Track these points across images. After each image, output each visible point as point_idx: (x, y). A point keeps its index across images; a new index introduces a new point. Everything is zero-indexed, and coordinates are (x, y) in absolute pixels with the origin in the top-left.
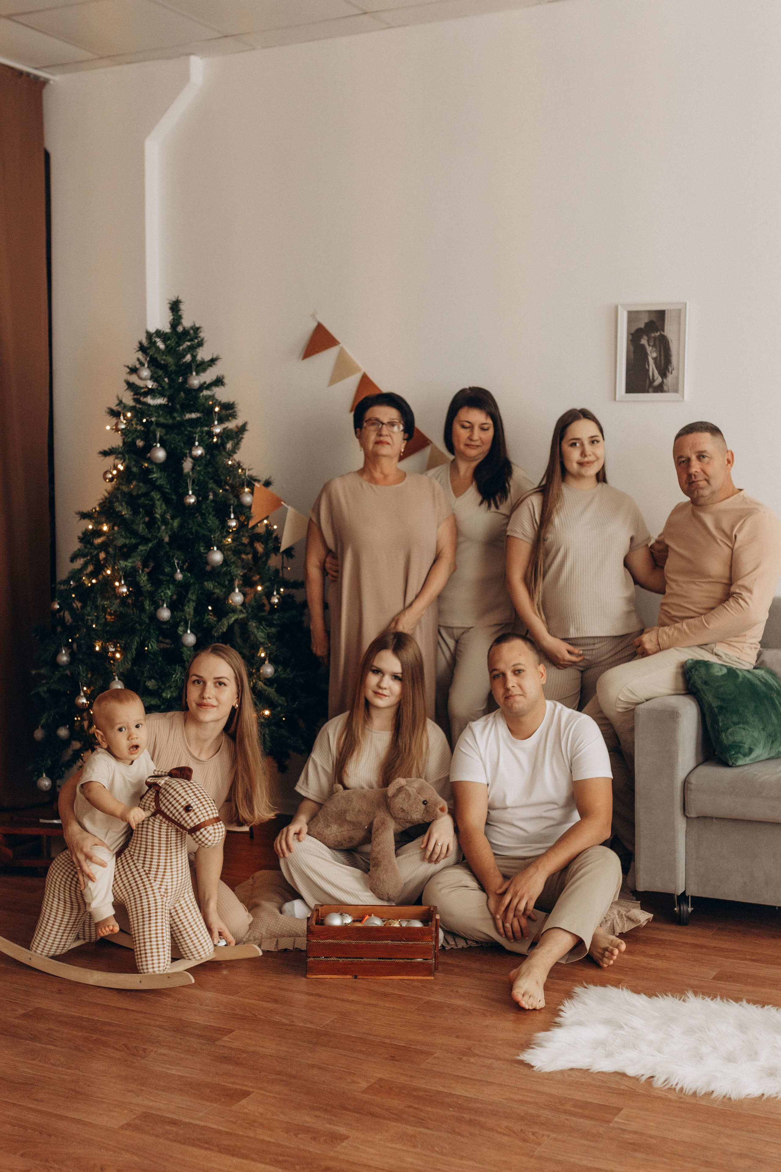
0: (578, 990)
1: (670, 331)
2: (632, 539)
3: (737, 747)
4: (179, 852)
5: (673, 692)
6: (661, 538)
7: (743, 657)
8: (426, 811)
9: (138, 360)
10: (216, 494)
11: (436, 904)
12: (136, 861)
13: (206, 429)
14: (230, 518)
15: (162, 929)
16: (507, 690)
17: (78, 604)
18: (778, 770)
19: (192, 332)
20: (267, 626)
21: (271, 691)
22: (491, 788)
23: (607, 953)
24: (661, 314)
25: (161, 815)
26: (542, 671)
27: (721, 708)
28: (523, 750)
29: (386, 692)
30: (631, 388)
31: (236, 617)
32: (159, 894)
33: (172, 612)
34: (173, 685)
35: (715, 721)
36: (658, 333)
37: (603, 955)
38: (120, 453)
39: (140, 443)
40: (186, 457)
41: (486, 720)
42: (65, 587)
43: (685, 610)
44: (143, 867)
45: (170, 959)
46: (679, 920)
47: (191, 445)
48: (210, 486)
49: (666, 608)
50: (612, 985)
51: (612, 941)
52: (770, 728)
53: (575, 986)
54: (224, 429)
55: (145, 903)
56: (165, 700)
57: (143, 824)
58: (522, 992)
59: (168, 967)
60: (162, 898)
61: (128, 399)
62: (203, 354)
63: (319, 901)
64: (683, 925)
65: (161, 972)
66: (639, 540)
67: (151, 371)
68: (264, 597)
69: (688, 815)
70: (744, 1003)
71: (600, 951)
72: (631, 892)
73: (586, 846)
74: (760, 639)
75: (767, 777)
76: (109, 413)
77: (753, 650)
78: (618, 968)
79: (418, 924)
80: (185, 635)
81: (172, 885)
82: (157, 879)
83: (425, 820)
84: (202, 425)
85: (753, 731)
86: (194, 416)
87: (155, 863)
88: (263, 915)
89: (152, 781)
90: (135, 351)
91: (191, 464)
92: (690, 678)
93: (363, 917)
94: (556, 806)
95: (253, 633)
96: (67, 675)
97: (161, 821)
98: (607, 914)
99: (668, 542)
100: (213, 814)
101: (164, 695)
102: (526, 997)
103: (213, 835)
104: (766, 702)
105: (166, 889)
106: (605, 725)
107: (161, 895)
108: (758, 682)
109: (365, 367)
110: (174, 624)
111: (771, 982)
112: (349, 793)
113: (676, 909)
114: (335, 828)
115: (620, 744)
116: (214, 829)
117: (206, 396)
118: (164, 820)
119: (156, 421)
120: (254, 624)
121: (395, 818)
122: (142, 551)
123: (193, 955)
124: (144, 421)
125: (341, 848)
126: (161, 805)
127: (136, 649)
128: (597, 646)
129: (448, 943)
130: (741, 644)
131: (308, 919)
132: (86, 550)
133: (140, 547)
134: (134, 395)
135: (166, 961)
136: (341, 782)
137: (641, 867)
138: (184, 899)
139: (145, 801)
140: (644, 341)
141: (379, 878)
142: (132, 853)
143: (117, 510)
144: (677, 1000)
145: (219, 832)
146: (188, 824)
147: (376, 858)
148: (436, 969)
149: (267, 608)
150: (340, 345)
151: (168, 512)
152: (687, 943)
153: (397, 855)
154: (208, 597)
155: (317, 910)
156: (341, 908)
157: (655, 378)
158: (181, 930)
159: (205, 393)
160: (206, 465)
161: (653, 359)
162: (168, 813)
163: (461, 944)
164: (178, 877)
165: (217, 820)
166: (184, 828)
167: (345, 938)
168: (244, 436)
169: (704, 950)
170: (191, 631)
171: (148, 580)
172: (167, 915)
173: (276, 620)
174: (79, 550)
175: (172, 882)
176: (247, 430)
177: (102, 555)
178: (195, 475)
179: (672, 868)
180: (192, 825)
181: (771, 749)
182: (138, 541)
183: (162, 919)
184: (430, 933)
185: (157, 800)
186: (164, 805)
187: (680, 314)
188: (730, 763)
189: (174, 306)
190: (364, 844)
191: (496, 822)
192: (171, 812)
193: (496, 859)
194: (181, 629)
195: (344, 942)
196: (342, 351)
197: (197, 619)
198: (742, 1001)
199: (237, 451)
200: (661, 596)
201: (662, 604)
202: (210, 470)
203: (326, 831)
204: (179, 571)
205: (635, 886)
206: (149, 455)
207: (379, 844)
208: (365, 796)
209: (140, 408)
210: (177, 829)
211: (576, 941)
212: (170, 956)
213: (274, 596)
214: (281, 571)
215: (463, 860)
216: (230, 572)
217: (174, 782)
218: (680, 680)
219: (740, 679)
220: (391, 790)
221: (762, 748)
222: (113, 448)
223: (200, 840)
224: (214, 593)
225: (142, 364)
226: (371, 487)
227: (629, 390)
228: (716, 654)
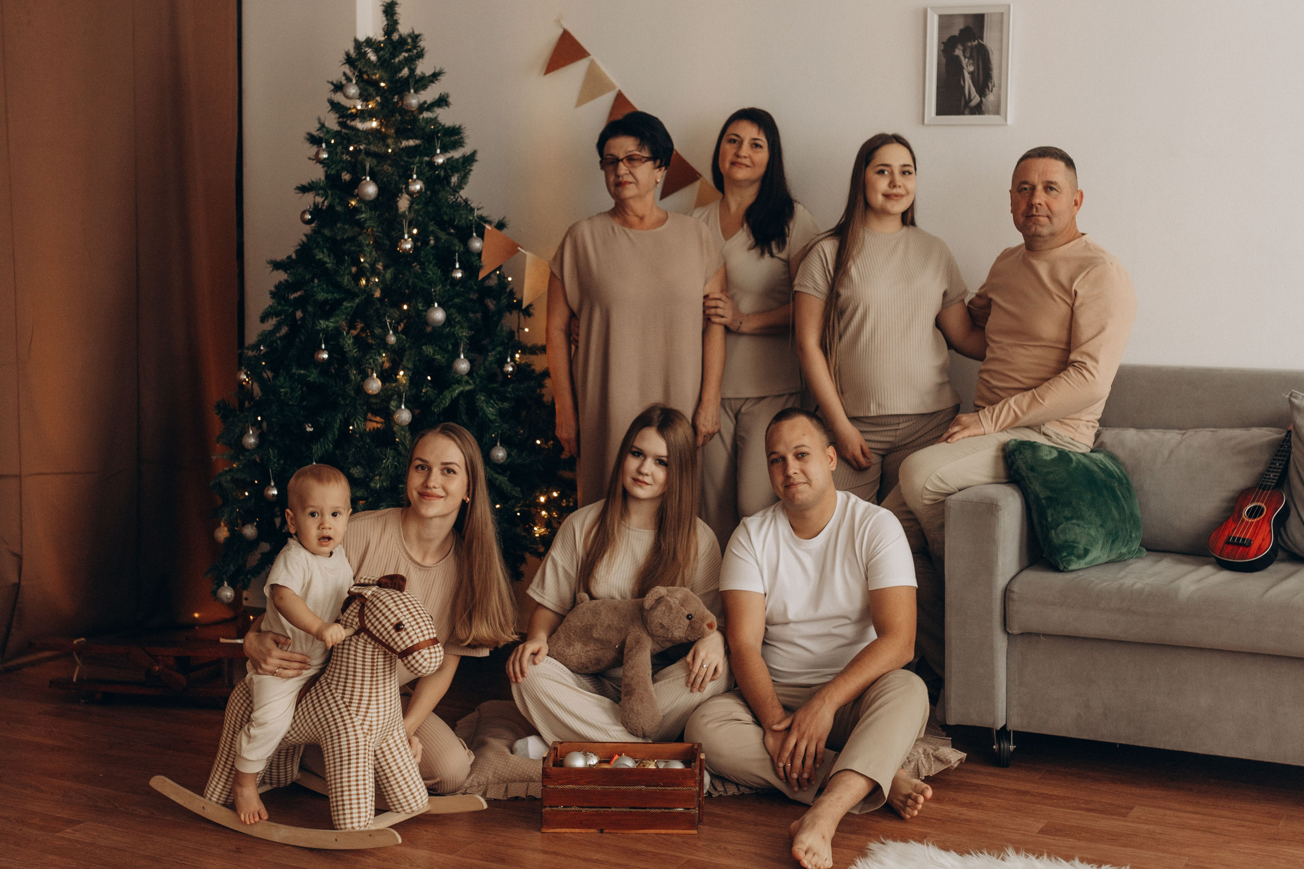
0: (874, 846)
1: (990, 39)
2: (945, 294)
3: (1070, 547)
4: (387, 680)
5: (990, 480)
6: (983, 290)
7: (1077, 437)
8: (691, 627)
9: (345, 74)
10: (437, 239)
11: (700, 741)
12: (334, 691)
13: (427, 159)
14: (454, 268)
15: (364, 775)
16: (788, 477)
17: (268, 374)
18: (1120, 576)
19: (409, 40)
20: (499, 400)
21: (502, 480)
22: (769, 597)
23: (910, 802)
24: (979, 19)
25: (365, 633)
26: (832, 455)
27: (1048, 499)
28: (808, 552)
29: (648, 479)
30: (942, 110)
31: (461, 388)
32: (361, 731)
33: (383, 382)
34: (384, 473)
35: (1043, 516)
36: (976, 42)
37: (905, 803)
38: (321, 188)
39: (346, 177)
40: (402, 193)
41: (764, 515)
42: (254, 353)
43: (1008, 379)
44: (343, 698)
45: (373, 812)
46: (999, 761)
47: (406, 177)
48: (431, 228)
49: (985, 376)
50: (915, 841)
51: (916, 786)
52: (1110, 525)
53: (870, 841)
54: (448, 159)
55: (344, 743)
56: (373, 491)
57: (343, 645)
58: (805, 849)
59: (370, 822)
60: (365, 737)
61: (332, 122)
62: (424, 68)
63: (559, 737)
64: (1003, 767)
65: (362, 829)
66: (952, 295)
67: (360, 88)
68: (495, 366)
69: (1010, 632)
70: (1077, 862)
71: (901, 798)
72: (941, 726)
73: (884, 671)
74: (1099, 416)
75: (1105, 584)
76: (308, 139)
77: (1091, 429)
78: (923, 819)
79: (678, 765)
80: (399, 411)
81: (378, 720)
82: (360, 713)
83: (689, 638)
84: (422, 155)
85: (1089, 528)
86: (411, 143)
87: (357, 693)
88: (490, 755)
89: (356, 591)
90: (341, 64)
91: (408, 202)
92: (1013, 463)
93: (611, 757)
94: (848, 621)
95: (482, 409)
96: (255, 461)
97: (366, 641)
98: (910, 754)
99: (992, 296)
100: (429, 634)
101: (372, 485)
102: (809, 855)
103: (429, 660)
104: (1105, 493)
105: (371, 726)
106: (909, 520)
107: (364, 733)
108: (1096, 469)
109: (620, 84)
110: (385, 397)
111: (1110, 837)
112: (596, 604)
113: (994, 747)
114: (578, 647)
115: (927, 543)
116: (430, 653)
117: (427, 119)
118: (369, 640)
119: (365, 149)
120: (483, 398)
121: (652, 636)
122: (347, 308)
123: (402, 807)
124: (351, 148)
125: (586, 671)
126: (367, 622)
127: (339, 429)
128: (901, 426)
129: (716, 789)
130: (1076, 422)
131: (544, 759)
132: (279, 307)
133: (344, 304)
134: (339, 118)
135: (368, 814)
136: (588, 591)
137: (953, 695)
138: (393, 738)
139: (347, 615)
140: (958, 52)
141: (632, 710)
142: (329, 681)
143: (317, 257)
144: (994, 859)
145: (436, 657)
146: (399, 647)
147: (628, 685)
148: (700, 821)
149: (500, 378)
150: (591, 57)
151: (379, 261)
152: (1007, 789)
153: (655, 681)
154: (428, 365)
155: (556, 749)
156: (585, 745)
157: (972, 96)
158: (388, 775)
159: (426, 115)
160: (426, 204)
161: (969, 73)
162: (375, 632)
163: (732, 790)
164: (385, 711)
165: (435, 641)
166: (394, 651)
167: (588, 783)
168: (473, 168)
169: (1028, 798)
170: (406, 407)
171: (354, 344)
172: (370, 757)
173: (509, 393)
174: (271, 307)
175: (378, 716)
176: (476, 161)
177: (299, 314)
178: (412, 215)
179: (989, 695)
180: (403, 647)
181: (1111, 550)
182: (343, 296)
183: (365, 762)
184: (693, 775)
185: (361, 614)
186: (370, 621)
187: (1002, 18)
188: (1061, 568)
189: (389, 9)
190: (614, 668)
191: (774, 640)
192: (378, 631)
193: (774, 686)
194: (393, 404)
195: (587, 787)
196: (593, 64)
197: (414, 391)
198: (1074, 859)
199: (464, 186)
200: (980, 363)
201: (981, 371)
202: (430, 209)
203: (567, 651)
204: (391, 332)
205: (945, 719)
206: (356, 191)
207: (633, 668)
208: (615, 608)
209: (345, 133)
210: (385, 652)
211: (871, 787)
212: (373, 808)
213: (508, 363)
214: (516, 334)
215: (735, 687)
216: (454, 334)
217: (383, 593)
218: (1001, 465)
219: (1074, 464)
220: (649, 600)
221: (1100, 548)
222: (313, 182)
223: (412, 666)
224: (434, 360)
225: (349, 80)
226: (625, 231)
227: (941, 111)
228: (1044, 434)
